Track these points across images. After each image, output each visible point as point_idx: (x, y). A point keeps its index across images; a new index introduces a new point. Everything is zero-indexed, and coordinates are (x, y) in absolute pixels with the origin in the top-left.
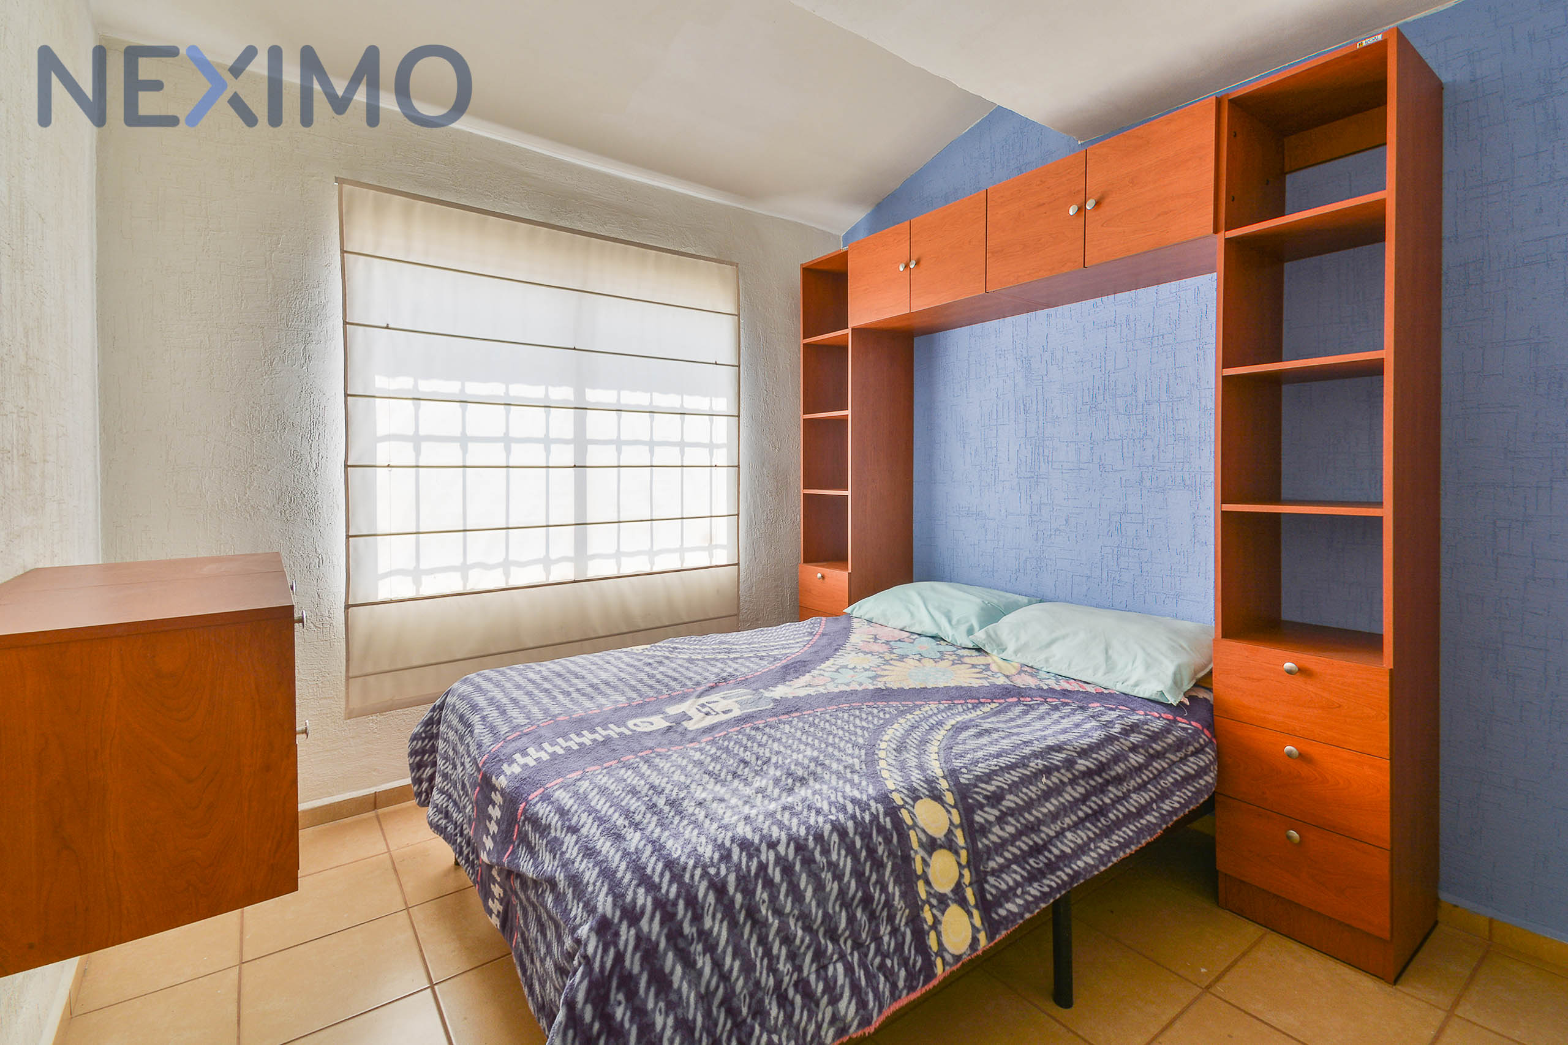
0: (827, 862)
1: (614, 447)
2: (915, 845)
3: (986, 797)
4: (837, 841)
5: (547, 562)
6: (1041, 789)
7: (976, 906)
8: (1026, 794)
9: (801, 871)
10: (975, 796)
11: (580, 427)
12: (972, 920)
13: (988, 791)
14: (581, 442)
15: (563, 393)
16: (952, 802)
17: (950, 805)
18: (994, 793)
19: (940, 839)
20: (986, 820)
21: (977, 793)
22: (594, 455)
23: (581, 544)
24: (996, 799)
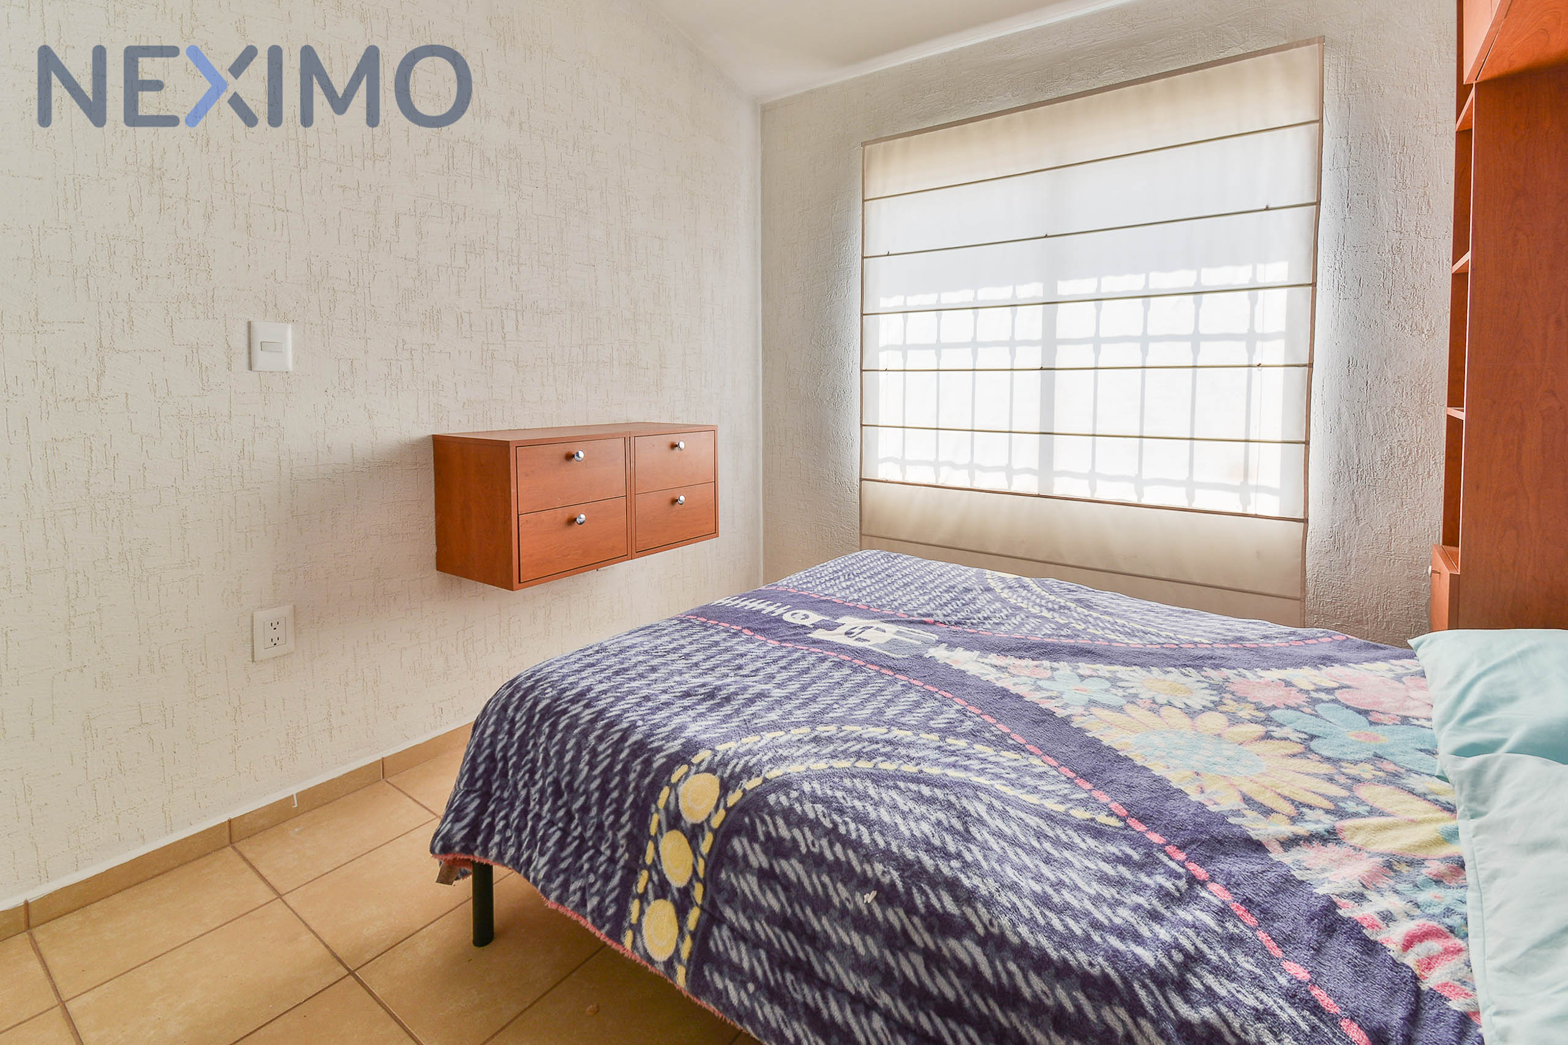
0: (594, 746)
1: (1091, 346)
2: (661, 803)
3: (768, 834)
4: (615, 739)
5: (1009, 471)
6: (855, 903)
7: (693, 935)
8: (824, 886)
9: (575, 736)
10: (758, 821)
11: (1050, 325)
12: (680, 943)
13: (777, 829)
14: (1050, 341)
15: (1032, 290)
16: (730, 804)
17: (726, 804)
18: (781, 840)
19: (685, 822)
20: (745, 856)
21: (763, 822)
22: (1065, 357)
23: (1046, 457)
24: (777, 848)
